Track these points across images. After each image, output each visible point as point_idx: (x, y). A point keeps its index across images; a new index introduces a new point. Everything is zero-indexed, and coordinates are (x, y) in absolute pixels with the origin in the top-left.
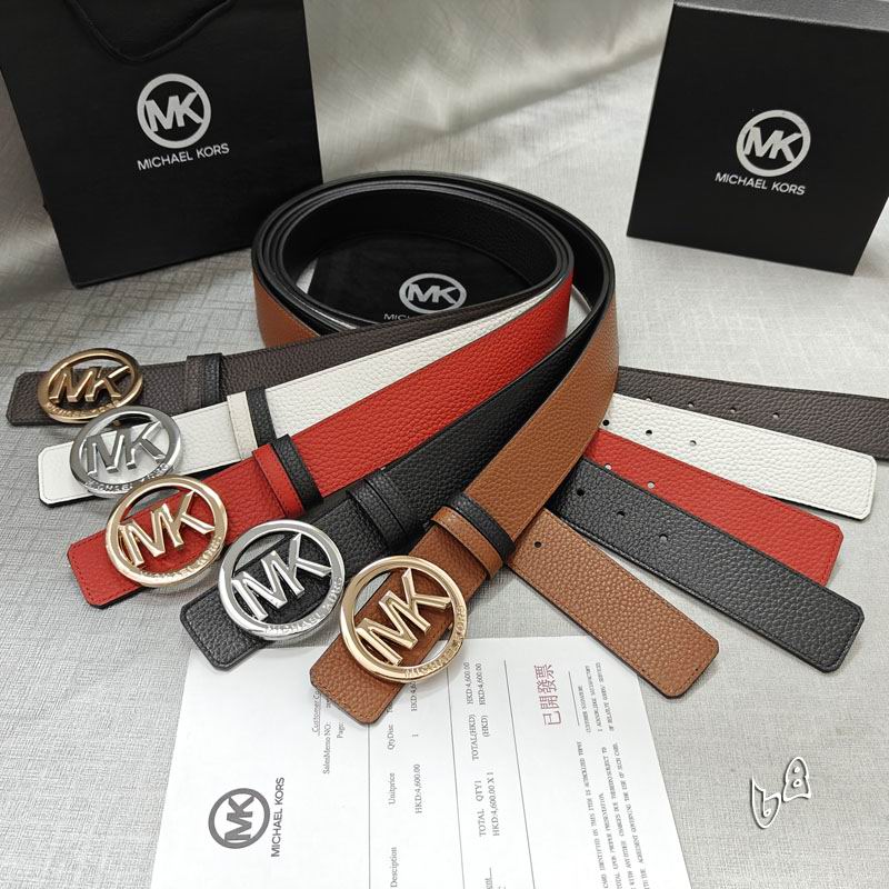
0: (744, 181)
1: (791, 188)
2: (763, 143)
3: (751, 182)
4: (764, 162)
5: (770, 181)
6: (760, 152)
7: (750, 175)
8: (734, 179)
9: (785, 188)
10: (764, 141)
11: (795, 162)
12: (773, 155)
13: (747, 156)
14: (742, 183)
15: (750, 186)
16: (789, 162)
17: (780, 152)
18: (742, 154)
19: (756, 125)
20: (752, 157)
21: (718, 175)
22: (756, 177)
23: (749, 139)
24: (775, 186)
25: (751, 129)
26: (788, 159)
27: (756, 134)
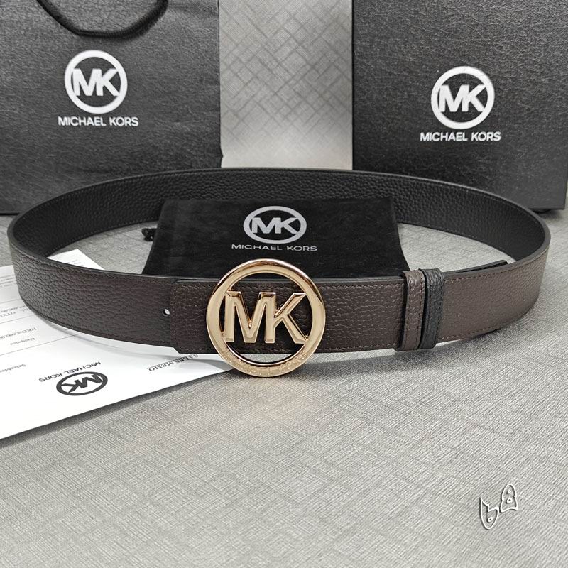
2: (454, 98)
4: (458, 116)
6: (453, 108)
7: (450, 130)
10: (454, 97)
11: (485, 111)
12: (465, 109)
13: (444, 113)
16: (481, 113)
17: (471, 106)
18: (438, 112)
20: (447, 113)
23: (441, 98)
26: (479, 110)
27: (446, 91)
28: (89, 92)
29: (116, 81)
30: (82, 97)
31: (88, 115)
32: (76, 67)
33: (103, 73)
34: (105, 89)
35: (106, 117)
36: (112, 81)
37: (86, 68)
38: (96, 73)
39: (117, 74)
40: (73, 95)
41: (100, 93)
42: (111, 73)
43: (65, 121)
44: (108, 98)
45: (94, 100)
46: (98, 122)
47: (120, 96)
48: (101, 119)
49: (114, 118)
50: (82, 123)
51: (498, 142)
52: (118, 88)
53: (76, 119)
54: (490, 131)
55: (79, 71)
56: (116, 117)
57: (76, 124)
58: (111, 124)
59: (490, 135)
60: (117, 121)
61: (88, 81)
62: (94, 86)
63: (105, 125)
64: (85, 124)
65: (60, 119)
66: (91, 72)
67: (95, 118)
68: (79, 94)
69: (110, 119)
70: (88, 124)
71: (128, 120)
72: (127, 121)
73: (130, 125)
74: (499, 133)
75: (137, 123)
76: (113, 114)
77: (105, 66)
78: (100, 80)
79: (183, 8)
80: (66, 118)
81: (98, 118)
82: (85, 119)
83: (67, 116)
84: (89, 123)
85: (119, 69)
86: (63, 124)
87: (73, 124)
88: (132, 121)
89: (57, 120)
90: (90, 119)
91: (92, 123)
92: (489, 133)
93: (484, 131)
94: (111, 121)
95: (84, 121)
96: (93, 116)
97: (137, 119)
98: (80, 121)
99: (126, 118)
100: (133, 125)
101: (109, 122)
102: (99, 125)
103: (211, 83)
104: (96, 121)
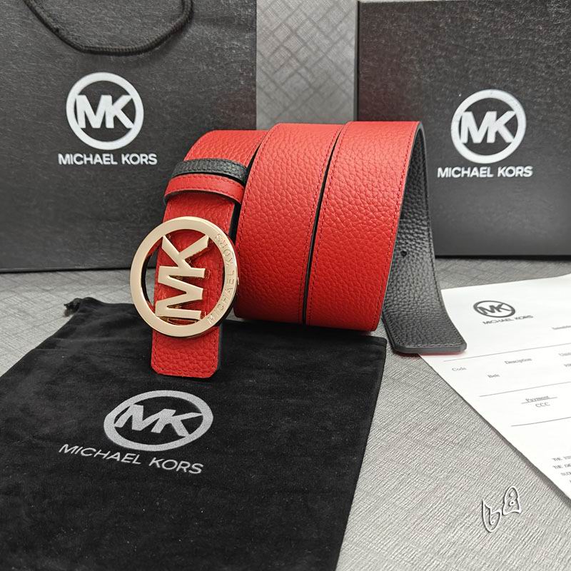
0: (468, 172)
1: (518, 171)
3: (475, 172)
4: (483, 148)
5: (494, 167)
6: (477, 139)
8: (457, 172)
9: (511, 172)
10: (478, 125)
11: (515, 142)
12: (491, 139)
13: (465, 144)
14: (466, 175)
15: (475, 176)
16: (509, 144)
17: (498, 135)
18: (459, 143)
19: (468, 110)
20: (470, 145)
21: (440, 170)
22: (479, 166)
24: (500, 171)
25: (462, 114)
27: (469, 119)
28: (96, 124)
29: (129, 110)
30: (88, 129)
31: (95, 151)
32: (81, 93)
33: (114, 101)
34: (116, 119)
35: (117, 154)
36: (124, 110)
37: (93, 94)
38: (106, 100)
39: (131, 102)
40: (77, 127)
41: (110, 124)
42: (123, 101)
43: (66, 159)
44: (120, 130)
45: (103, 134)
46: (107, 160)
47: (135, 128)
48: (112, 156)
49: (128, 155)
50: (88, 162)
51: (529, 177)
52: (132, 118)
53: (81, 156)
54: (520, 166)
55: (84, 98)
56: (130, 154)
57: (81, 163)
58: (123, 163)
59: (520, 170)
60: (131, 159)
61: (95, 110)
62: (102, 115)
63: (116, 163)
64: (92, 163)
65: (60, 156)
66: (99, 99)
67: (104, 155)
68: (84, 126)
69: (123, 156)
70: (95, 163)
71: (144, 158)
72: (142, 159)
73: (147, 163)
74: (530, 168)
75: (156, 161)
76: (126, 150)
77: (117, 92)
78: (110, 109)
79: (213, 22)
80: (68, 156)
81: (108, 155)
82: (91, 156)
83: (69, 153)
84: (96, 161)
85: (134, 95)
86: (65, 163)
87: (77, 163)
88: (150, 159)
89: (57, 158)
90: (98, 156)
91: (100, 161)
92: (518, 168)
93: (512, 166)
94: (124, 159)
95: (91, 159)
96: (101, 152)
97: (155, 156)
98: (86, 159)
99: (142, 155)
100: (150, 163)
101: (121, 160)
102: (108, 163)
103: (246, 112)
104: (105, 159)
